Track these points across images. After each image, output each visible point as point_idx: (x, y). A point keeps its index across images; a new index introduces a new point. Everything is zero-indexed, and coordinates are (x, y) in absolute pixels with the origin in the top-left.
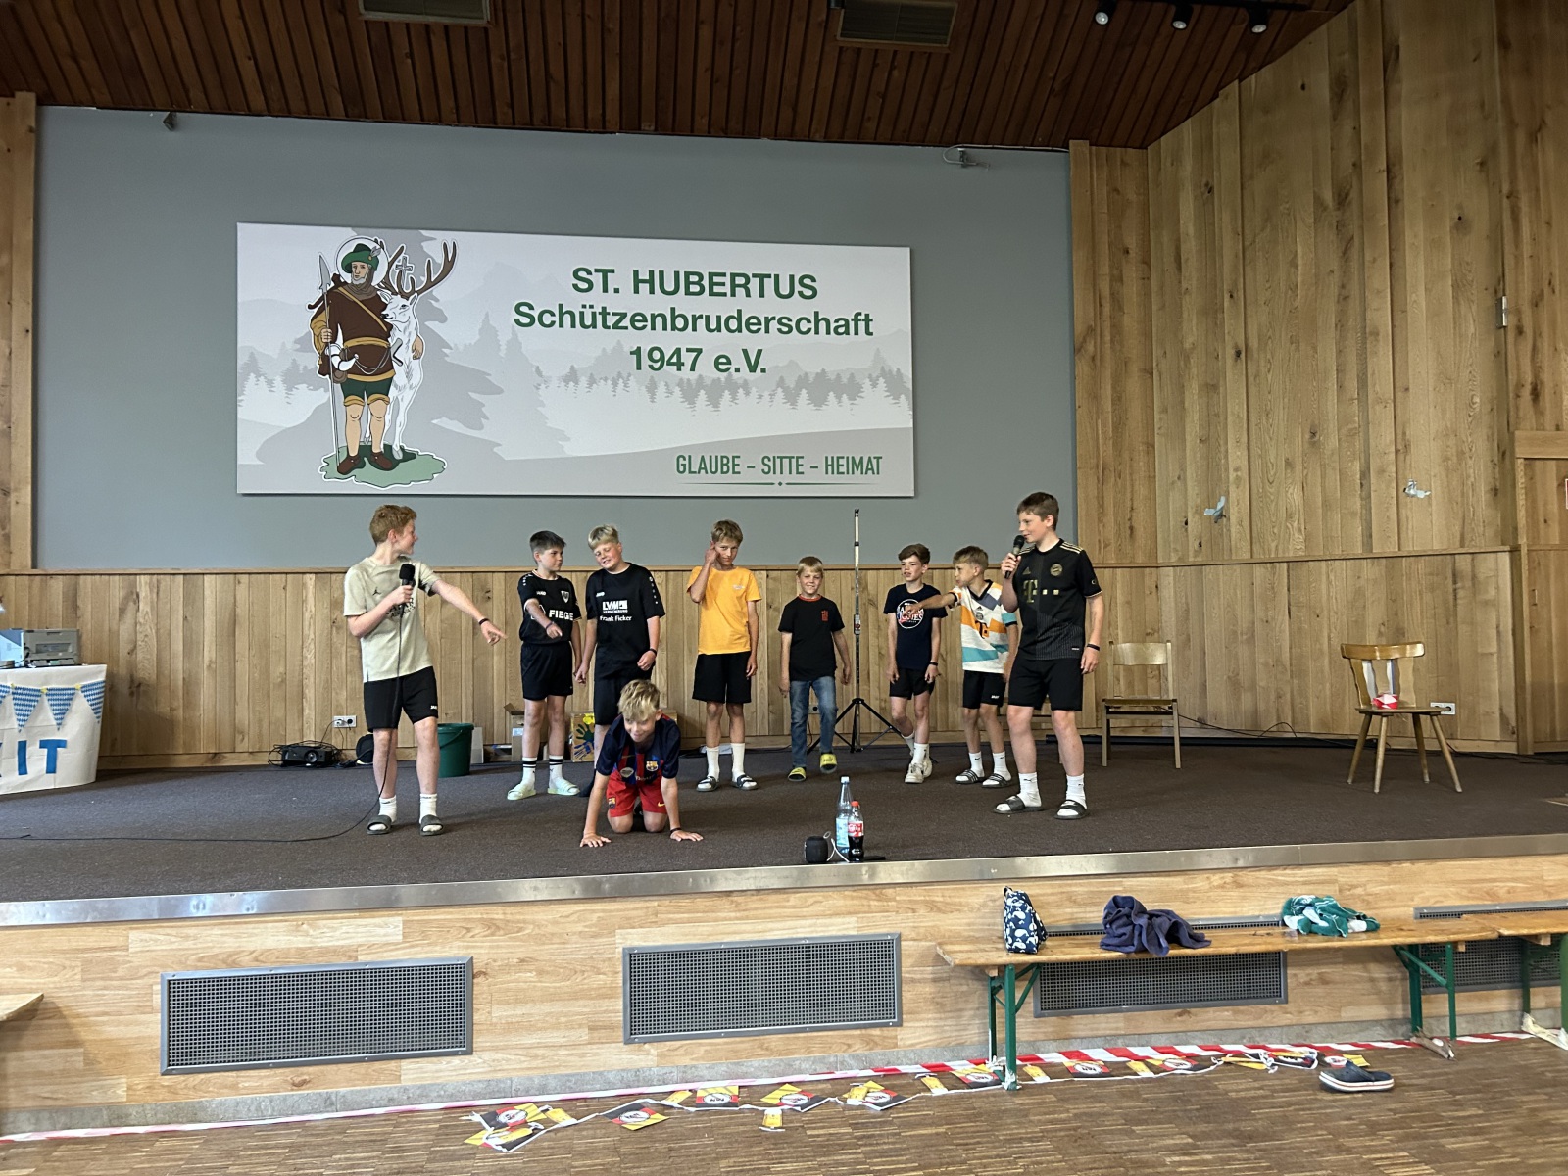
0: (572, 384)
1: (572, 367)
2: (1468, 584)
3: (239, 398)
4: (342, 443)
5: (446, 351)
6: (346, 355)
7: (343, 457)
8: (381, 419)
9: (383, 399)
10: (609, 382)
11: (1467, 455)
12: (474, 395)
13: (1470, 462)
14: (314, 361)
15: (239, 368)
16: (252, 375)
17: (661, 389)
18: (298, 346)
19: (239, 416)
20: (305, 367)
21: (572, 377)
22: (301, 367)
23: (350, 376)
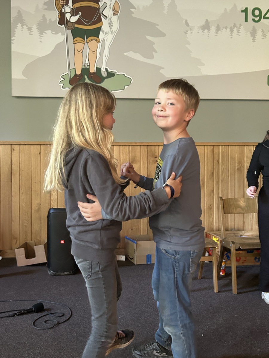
0: (206, 31)
1: (207, 20)
3: (12, 39)
4: (72, 67)
5: (133, 10)
6: (74, 12)
7: (72, 75)
8: (94, 52)
9: (96, 40)
10: (228, 30)
12: (149, 38)
14: (55, 16)
15: (12, 20)
16: (19, 25)
17: (259, 34)
18: (46, 7)
19: (12, 50)
20: (50, 19)
21: (206, 26)
22: (48, 20)
23: (76, 26)
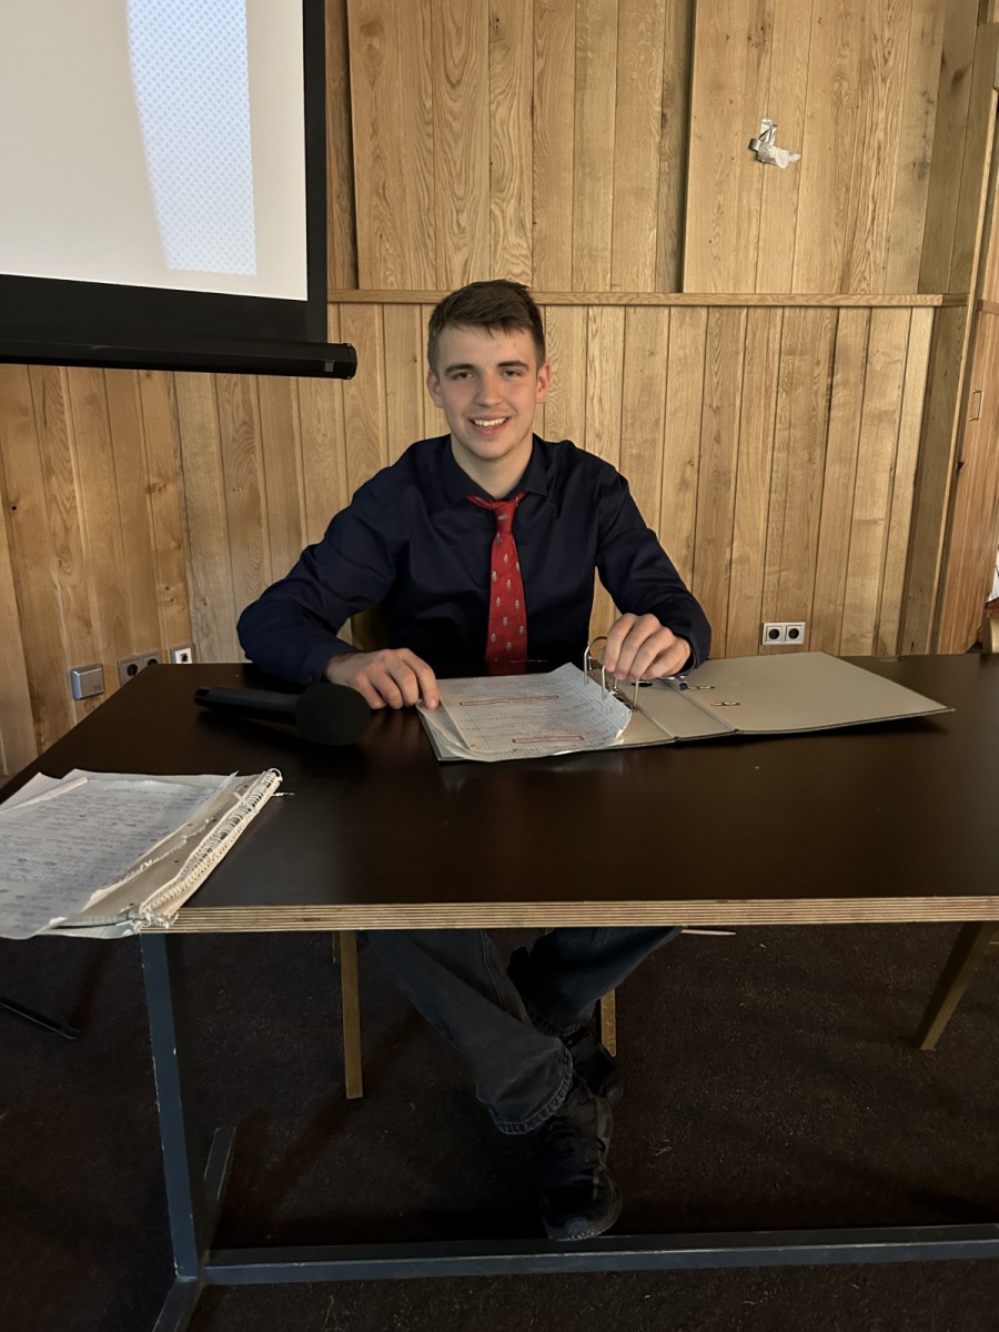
2: (854, 375)
11: (877, 73)
13: (882, 91)
